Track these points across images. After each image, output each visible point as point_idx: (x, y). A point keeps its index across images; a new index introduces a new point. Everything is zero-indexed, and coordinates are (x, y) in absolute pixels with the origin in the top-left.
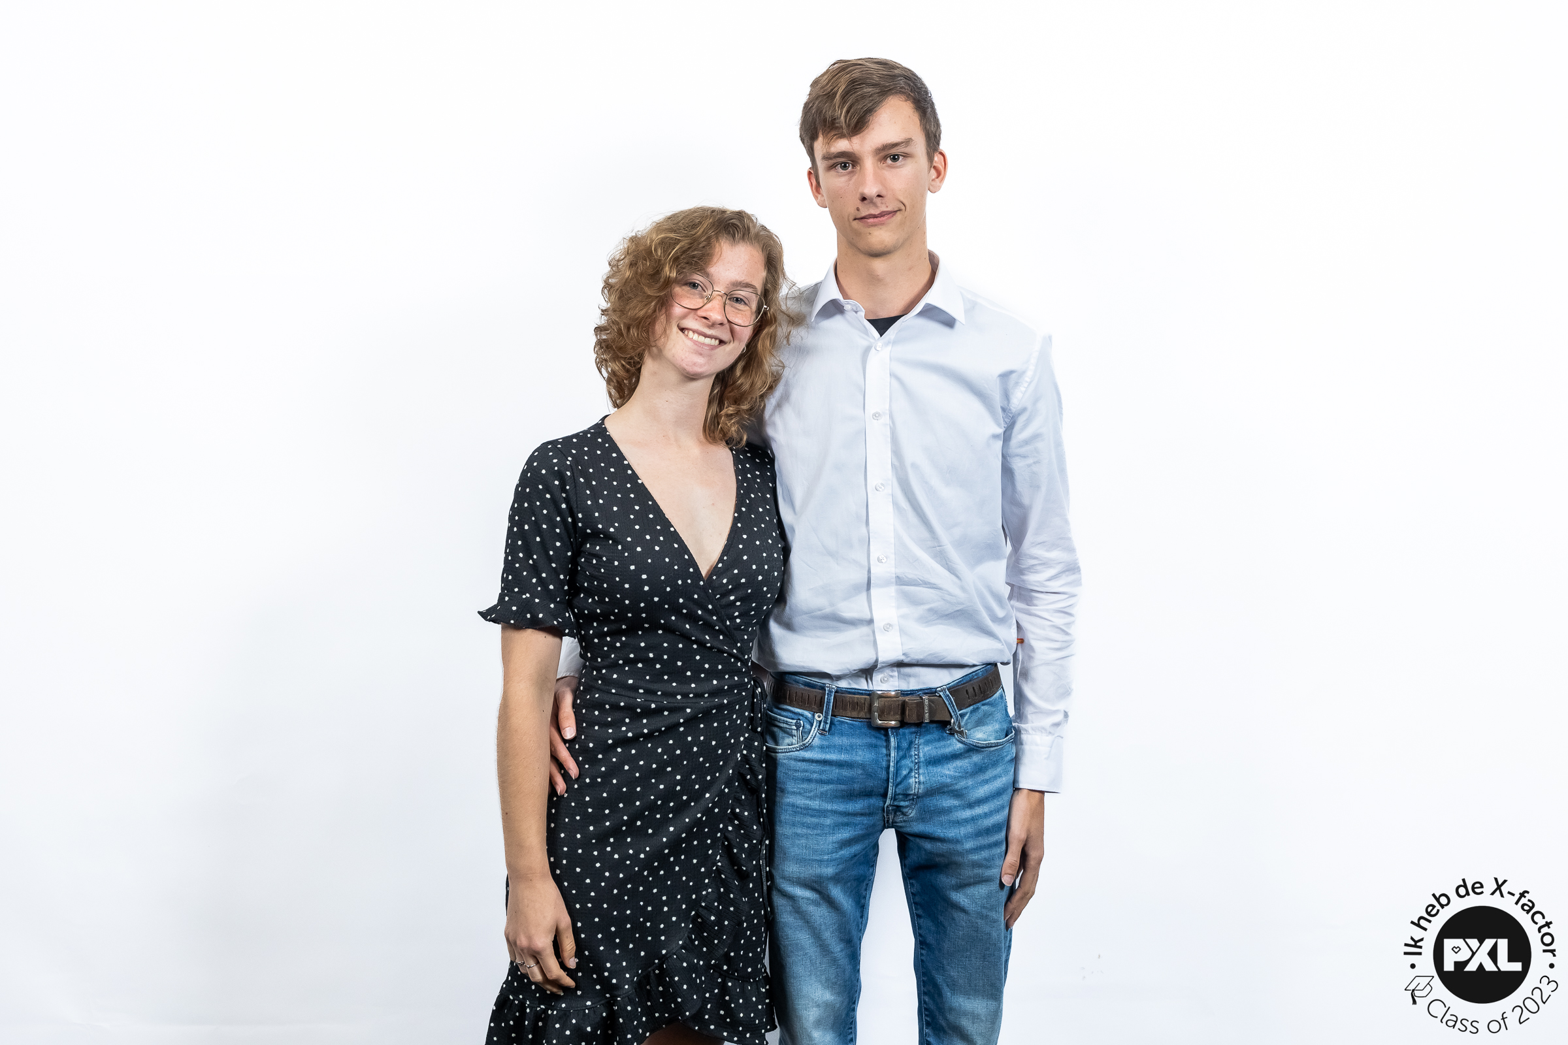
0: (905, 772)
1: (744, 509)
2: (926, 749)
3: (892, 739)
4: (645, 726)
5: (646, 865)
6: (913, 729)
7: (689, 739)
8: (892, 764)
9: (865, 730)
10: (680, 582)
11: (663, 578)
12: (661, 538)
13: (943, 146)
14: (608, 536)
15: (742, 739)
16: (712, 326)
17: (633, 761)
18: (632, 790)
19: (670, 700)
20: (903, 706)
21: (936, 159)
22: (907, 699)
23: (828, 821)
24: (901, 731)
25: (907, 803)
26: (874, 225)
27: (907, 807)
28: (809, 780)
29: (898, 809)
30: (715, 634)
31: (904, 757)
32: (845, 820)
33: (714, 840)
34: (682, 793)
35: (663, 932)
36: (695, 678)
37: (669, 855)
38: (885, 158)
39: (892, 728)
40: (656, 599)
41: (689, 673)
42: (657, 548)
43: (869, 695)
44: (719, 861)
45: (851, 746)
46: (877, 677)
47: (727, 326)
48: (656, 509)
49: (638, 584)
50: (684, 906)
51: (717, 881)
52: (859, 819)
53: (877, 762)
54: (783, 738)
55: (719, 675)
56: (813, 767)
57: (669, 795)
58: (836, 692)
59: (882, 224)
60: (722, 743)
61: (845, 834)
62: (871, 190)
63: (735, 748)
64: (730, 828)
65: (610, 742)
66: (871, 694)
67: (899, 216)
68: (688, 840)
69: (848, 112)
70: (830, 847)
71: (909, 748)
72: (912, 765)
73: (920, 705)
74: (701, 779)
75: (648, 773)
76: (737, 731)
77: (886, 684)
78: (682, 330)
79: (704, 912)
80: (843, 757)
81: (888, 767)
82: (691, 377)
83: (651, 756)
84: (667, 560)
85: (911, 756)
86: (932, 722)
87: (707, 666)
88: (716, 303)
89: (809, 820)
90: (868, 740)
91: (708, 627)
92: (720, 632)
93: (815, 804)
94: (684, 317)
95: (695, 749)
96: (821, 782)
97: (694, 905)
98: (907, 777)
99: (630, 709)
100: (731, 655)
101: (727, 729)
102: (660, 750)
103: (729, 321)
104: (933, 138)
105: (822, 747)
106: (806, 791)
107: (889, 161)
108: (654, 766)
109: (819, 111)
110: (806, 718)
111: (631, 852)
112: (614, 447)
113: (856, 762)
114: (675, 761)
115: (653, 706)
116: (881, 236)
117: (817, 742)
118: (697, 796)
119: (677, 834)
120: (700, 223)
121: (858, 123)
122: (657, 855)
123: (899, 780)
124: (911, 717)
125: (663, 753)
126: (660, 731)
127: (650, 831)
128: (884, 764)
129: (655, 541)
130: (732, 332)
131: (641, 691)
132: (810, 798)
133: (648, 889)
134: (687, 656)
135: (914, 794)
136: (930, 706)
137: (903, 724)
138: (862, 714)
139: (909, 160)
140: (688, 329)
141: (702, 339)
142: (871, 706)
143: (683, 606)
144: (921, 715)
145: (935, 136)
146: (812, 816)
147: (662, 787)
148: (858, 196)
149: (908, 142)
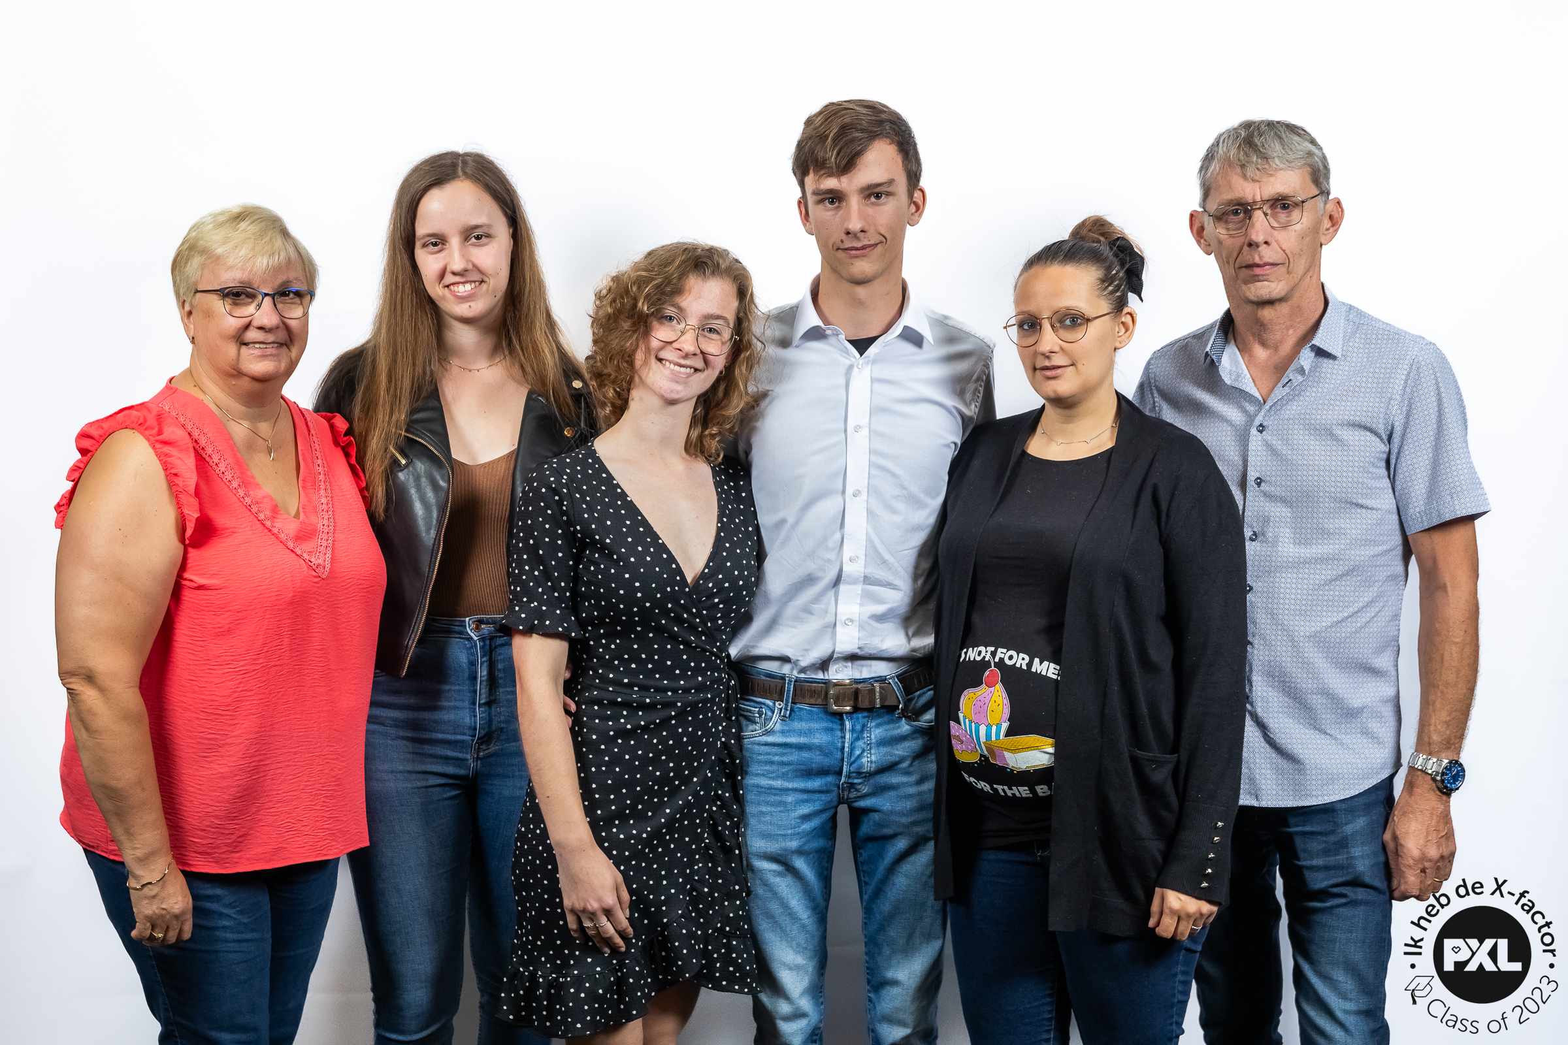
0: (858, 752)
1: (725, 520)
2: (877, 731)
3: (847, 723)
4: (641, 718)
5: (647, 843)
6: (866, 714)
7: (680, 730)
8: (846, 745)
9: (822, 715)
10: (669, 589)
11: (654, 585)
12: (652, 550)
13: (923, 183)
14: (604, 546)
15: (720, 728)
16: (686, 356)
17: (632, 751)
18: (633, 776)
19: (663, 695)
20: (856, 693)
21: (915, 195)
22: (860, 686)
23: (790, 799)
24: (855, 716)
25: (860, 781)
26: (856, 257)
27: (860, 784)
28: (772, 763)
29: (852, 785)
30: (698, 635)
31: (858, 739)
32: (805, 796)
33: (702, 819)
34: (674, 778)
35: (664, 903)
36: (683, 676)
37: (666, 834)
38: (869, 196)
39: (847, 713)
40: (648, 605)
41: (677, 672)
42: (648, 559)
43: (825, 683)
44: (707, 838)
45: (810, 730)
46: (833, 668)
47: (701, 356)
48: (645, 523)
49: (632, 591)
50: (681, 880)
51: (706, 858)
52: (817, 796)
53: (833, 743)
54: (747, 726)
55: (702, 672)
56: (775, 750)
57: (664, 780)
58: (796, 681)
59: (864, 256)
60: (707, 733)
61: (805, 810)
62: (855, 225)
63: (716, 736)
64: (714, 809)
65: (612, 733)
66: (827, 683)
67: (879, 248)
68: (681, 821)
69: (838, 154)
70: (793, 822)
71: (862, 731)
72: (864, 746)
73: (872, 691)
74: (689, 766)
75: (645, 761)
76: (717, 721)
77: (841, 674)
78: (660, 360)
79: (697, 885)
80: (802, 740)
81: (843, 748)
82: (672, 402)
83: (648, 746)
84: (657, 569)
85: (863, 738)
86: (883, 707)
87: (692, 664)
88: (690, 336)
89: (772, 798)
90: (825, 724)
91: (693, 628)
92: (703, 633)
93: (778, 783)
94: (661, 349)
95: (685, 739)
96: (783, 764)
97: (688, 879)
98: (859, 757)
99: (626, 705)
100: (712, 654)
101: (709, 720)
102: (655, 741)
103: (702, 352)
104: (914, 176)
105: (782, 732)
106: (769, 772)
107: (873, 199)
108: (651, 755)
109: (812, 151)
110: (768, 706)
111: (634, 832)
112: (603, 469)
113: (813, 744)
114: (668, 751)
115: (648, 701)
116: (863, 267)
117: (778, 727)
118: (686, 781)
119: (672, 815)
120: (673, 260)
121: (847, 164)
122: (656, 834)
123: (853, 759)
124: (864, 703)
125: (658, 743)
126: (655, 723)
127: (650, 814)
128: (840, 745)
129: (646, 552)
130: (706, 362)
131: (636, 689)
132: (773, 779)
133: (649, 865)
134: (675, 655)
135: (867, 773)
136: (881, 693)
137: (856, 709)
138: (819, 701)
139: (891, 198)
140: (666, 360)
141: (677, 368)
142: (827, 693)
143: (671, 610)
144: (873, 701)
145: (916, 175)
146: (775, 795)
147: (658, 773)
148: (843, 230)
149: (891, 182)
